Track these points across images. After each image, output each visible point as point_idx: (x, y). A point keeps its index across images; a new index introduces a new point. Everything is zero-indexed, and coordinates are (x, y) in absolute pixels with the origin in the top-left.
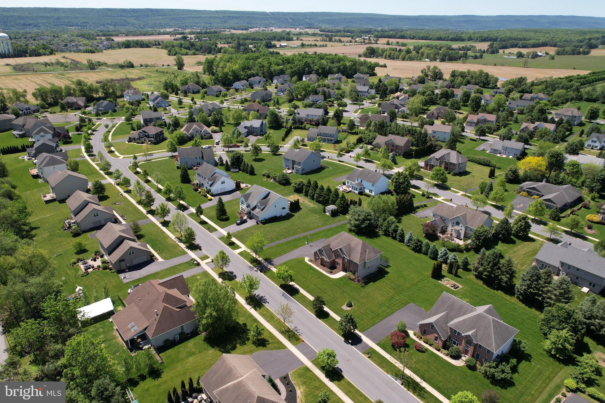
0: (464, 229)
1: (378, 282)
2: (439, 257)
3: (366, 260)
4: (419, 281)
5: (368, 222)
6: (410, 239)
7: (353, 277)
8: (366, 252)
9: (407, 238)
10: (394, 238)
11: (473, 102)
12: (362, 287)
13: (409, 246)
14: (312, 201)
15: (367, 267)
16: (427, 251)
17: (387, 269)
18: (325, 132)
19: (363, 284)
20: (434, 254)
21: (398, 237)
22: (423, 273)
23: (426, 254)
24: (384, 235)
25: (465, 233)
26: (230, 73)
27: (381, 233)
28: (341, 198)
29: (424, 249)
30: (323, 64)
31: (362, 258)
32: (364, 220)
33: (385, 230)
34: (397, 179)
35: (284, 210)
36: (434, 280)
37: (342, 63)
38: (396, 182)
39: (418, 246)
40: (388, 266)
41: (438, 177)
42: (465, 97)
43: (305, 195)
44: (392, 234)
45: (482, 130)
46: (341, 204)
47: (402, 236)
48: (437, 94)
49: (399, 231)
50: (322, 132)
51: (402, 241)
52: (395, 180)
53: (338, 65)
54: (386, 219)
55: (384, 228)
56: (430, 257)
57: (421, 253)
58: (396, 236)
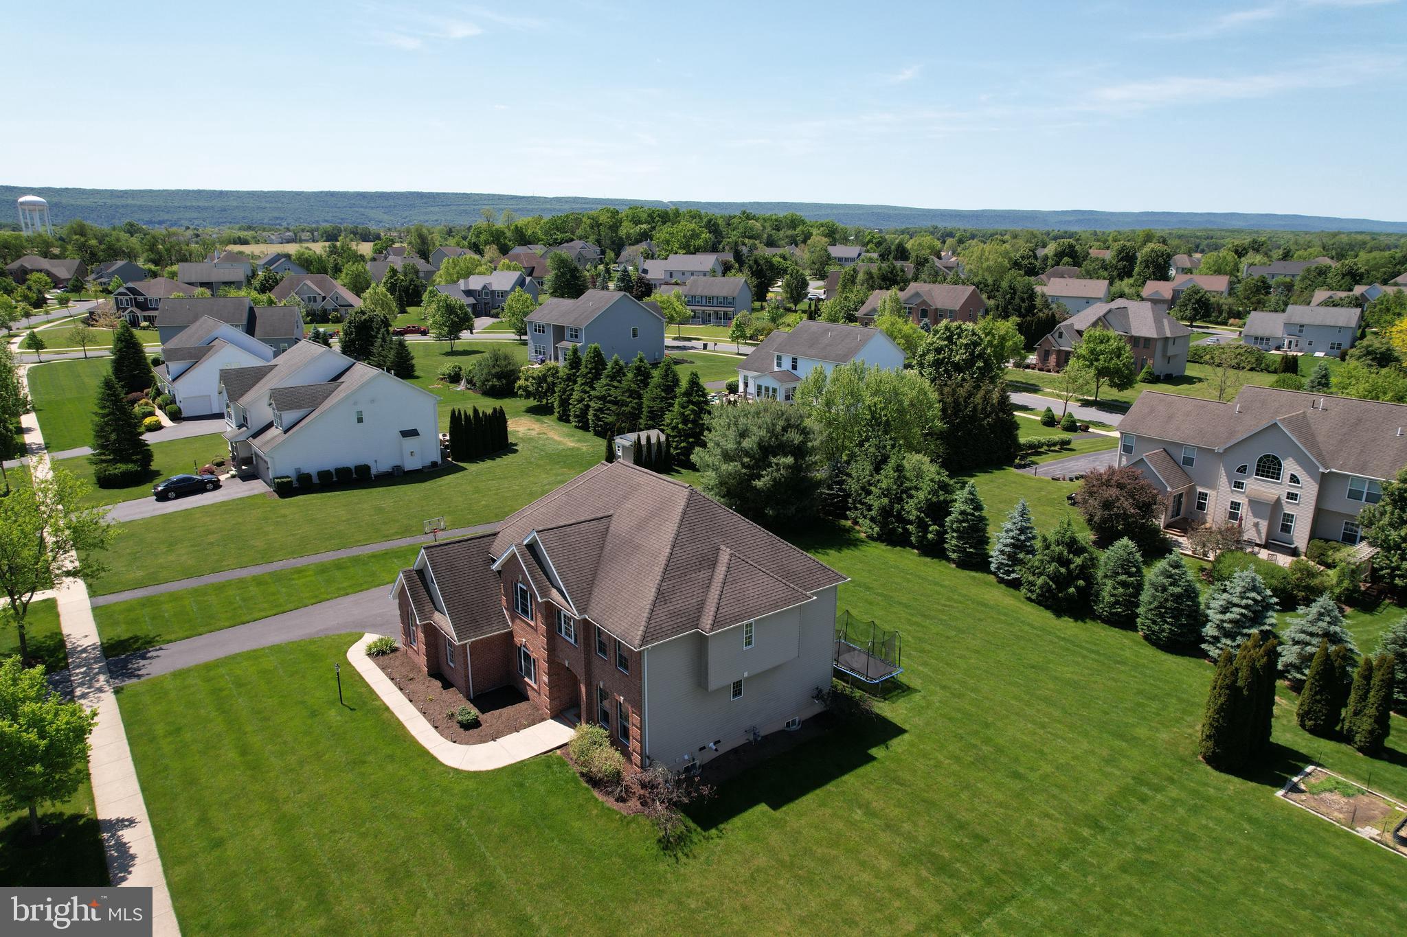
0: (1309, 490)
1: (809, 800)
2: (1209, 630)
3: (707, 621)
4: (1125, 791)
5: (789, 460)
6: (1021, 546)
7: (607, 759)
8: (713, 565)
9: (998, 543)
10: (934, 550)
11: (1147, 267)
12: (666, 844)
13: (1015, 584)
14: (580, 433)
15: (719, 678)
16: (1132, 602)
17: (885, 709)
18: (707, 293)
19: (680, 823)
20: (1176, 613)
21: (952, 541)
22: (1141, 732)
23: (1124, 621)
24: (879, 538)
25: (1320, 514)
26: (508, 234)
27: (865, 528)
28: (687, 394)
29: (1108, 591)
30: (751, 229)
31: (677, 603)
32: (766, 451)
33: (886, 512)
34: (939, 350)
35: (411, 442)
36: (1234, 784)
37: (799, 229)
38: (937, 364)
39: (1070, 579)
40: (892, 689)
41: (1100, 364)
42: (1122, 259)
43: (560, 419)
44: (923, 527)
45: (1198, 301)
46: (685, 422)
47: (975, 532)
48: (1046, 258)
49: (958, 507)
50: (699, 292)
51: (975, 561)
52: (931, 357)
53: (790, 232)
54: (885, 459)
55: (877, 503)
56: (1153, 640)
57: (1095, 617)
58: (941, 535)
